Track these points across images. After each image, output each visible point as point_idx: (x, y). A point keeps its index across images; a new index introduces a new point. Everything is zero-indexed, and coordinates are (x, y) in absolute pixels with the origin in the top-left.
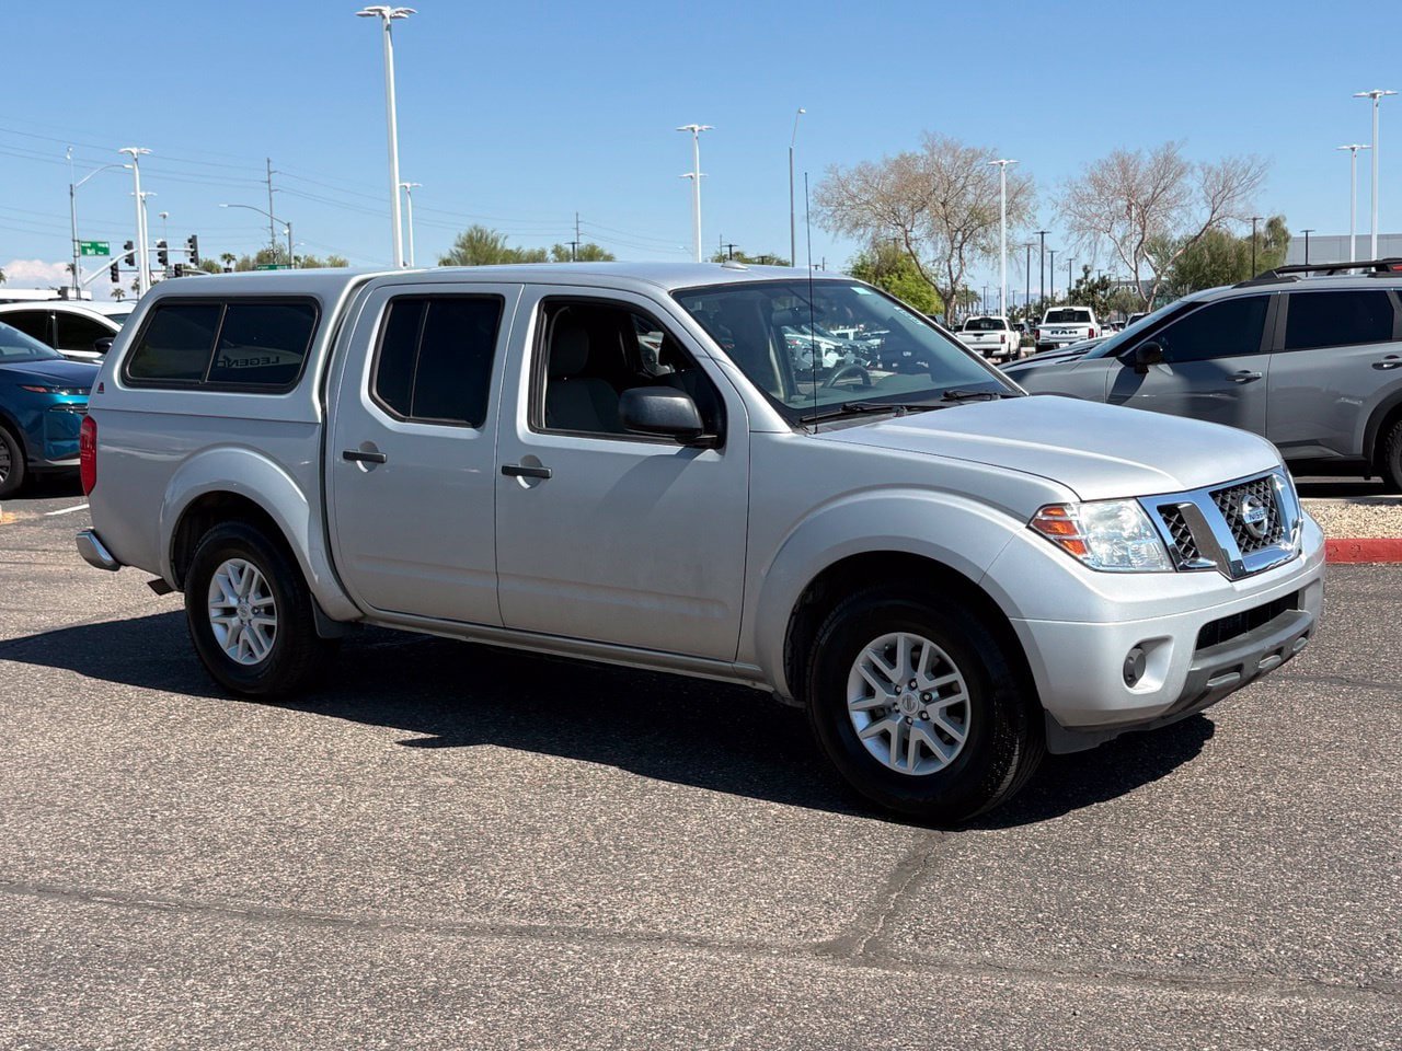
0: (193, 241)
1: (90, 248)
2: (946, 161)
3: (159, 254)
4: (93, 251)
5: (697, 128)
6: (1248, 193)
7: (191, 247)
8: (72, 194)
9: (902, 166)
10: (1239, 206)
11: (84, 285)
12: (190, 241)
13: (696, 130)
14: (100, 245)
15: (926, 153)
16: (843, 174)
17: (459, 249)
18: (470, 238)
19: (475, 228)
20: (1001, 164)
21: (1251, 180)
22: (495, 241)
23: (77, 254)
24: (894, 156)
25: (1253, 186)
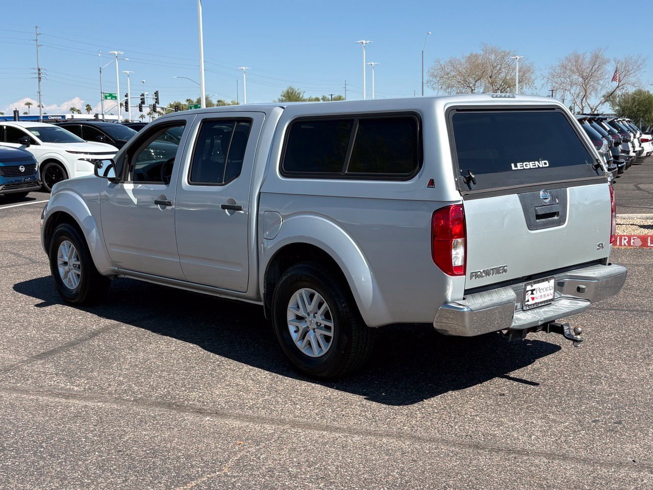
0: (156, 94)
1: (109, 96)
2: (493, 57)
3: (141, 99)
4: (110, 98)
5: (364, 42)
6: (637, 72)
7: (156, 96)
8: (101, 72)
9: (472, 59)
10: (632, 79)
11: (105, 113)
12: (155, 93)
13: (364, 43)
14: (113, 95)
15: (482, 53)
16: (442, 62)
17: (282, 97)
18: (288, 92)
19: (290, 88)
20: (516, 58)
21: (639, 66)
22: (299, 94)
23: (103, 99)
24: (468, 54)
25: (639, 69)
